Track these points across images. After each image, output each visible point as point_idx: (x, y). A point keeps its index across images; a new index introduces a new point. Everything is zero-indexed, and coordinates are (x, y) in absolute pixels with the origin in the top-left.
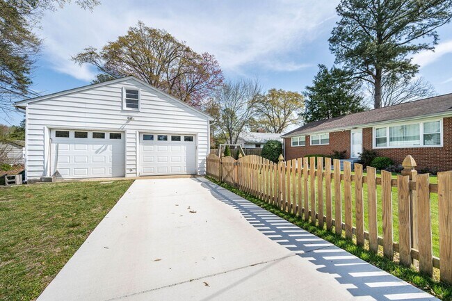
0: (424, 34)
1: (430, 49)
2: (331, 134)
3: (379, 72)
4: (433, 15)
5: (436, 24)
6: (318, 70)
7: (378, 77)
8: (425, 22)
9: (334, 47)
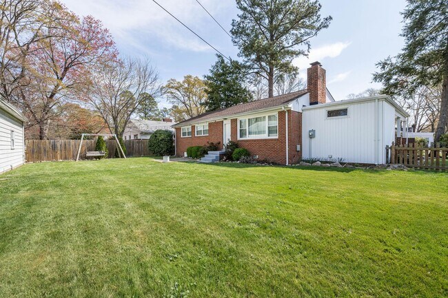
0: (302, 42)
1: (306, 55)
2: (210, 125)
3: (271, 69)
4: (307, 27)
5: (308, 34)
6: (217, 59)
7: (271, 74)
8: (303, 31)
9: (236, 40)
